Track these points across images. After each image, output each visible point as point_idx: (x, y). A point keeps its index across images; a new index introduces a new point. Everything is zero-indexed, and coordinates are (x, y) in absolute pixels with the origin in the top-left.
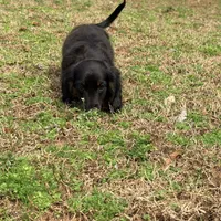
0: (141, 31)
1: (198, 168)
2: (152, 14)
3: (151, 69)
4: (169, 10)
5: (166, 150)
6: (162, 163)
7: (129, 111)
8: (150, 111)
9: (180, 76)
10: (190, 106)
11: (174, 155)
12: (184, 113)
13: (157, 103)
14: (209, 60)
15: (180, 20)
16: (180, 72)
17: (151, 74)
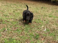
0: (37, 12)
1: (49, 41)
2: (39, 9)
3: (39, 20)
4: (42, 8)
5: (42, 37)
6: (41, 40)
7: (35, 29)
8: (39, 29)
9: (45, 22)
10: (47, 28)
11: (44, 38)
12: (45, 29)
13: (40, 27)
14: (50, 18)
15: (44, 10)
16: (45, 21)
17: (39, 21)
